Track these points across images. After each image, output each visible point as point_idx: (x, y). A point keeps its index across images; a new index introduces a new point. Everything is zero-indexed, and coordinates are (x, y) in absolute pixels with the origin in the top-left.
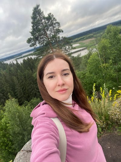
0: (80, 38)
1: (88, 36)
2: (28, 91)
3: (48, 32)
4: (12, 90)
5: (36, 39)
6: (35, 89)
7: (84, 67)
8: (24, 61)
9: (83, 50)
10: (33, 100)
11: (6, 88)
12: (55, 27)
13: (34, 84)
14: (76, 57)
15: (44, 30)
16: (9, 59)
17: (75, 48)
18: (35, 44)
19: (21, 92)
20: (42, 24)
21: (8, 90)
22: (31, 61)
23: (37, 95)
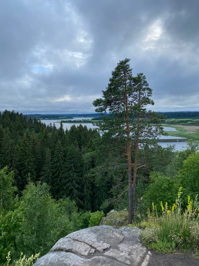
0: (179, 120)
1: (195, 120)
2: (61, 180)
3: (130, 99)
4: (36, 170)
5: (108, 103)
6: (74, 181)
7: (174, 171)
8: (73, 128)
9: (180, 141)
10: (63, 201)
11: (28, 163)
12: (143, 94)
13: (75, 172)
14: (164, 149)
15: (124, 93)
16: (50, 119)
17: (166, 134)
18: (104, 110)
19: (50, 178)
20: (125, 84)
21: (29, 167)
22: (83, 133)
23: (73, 194)
